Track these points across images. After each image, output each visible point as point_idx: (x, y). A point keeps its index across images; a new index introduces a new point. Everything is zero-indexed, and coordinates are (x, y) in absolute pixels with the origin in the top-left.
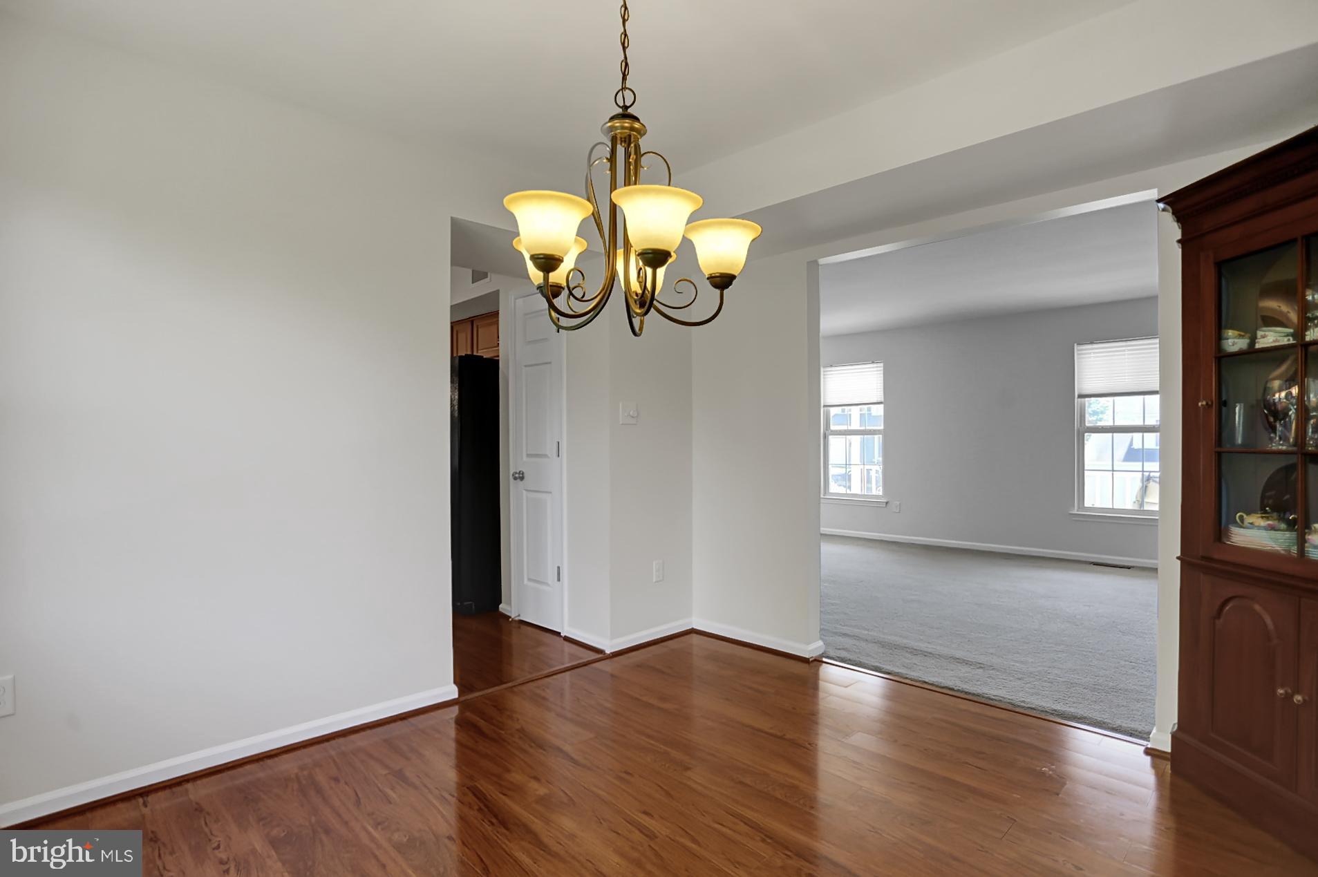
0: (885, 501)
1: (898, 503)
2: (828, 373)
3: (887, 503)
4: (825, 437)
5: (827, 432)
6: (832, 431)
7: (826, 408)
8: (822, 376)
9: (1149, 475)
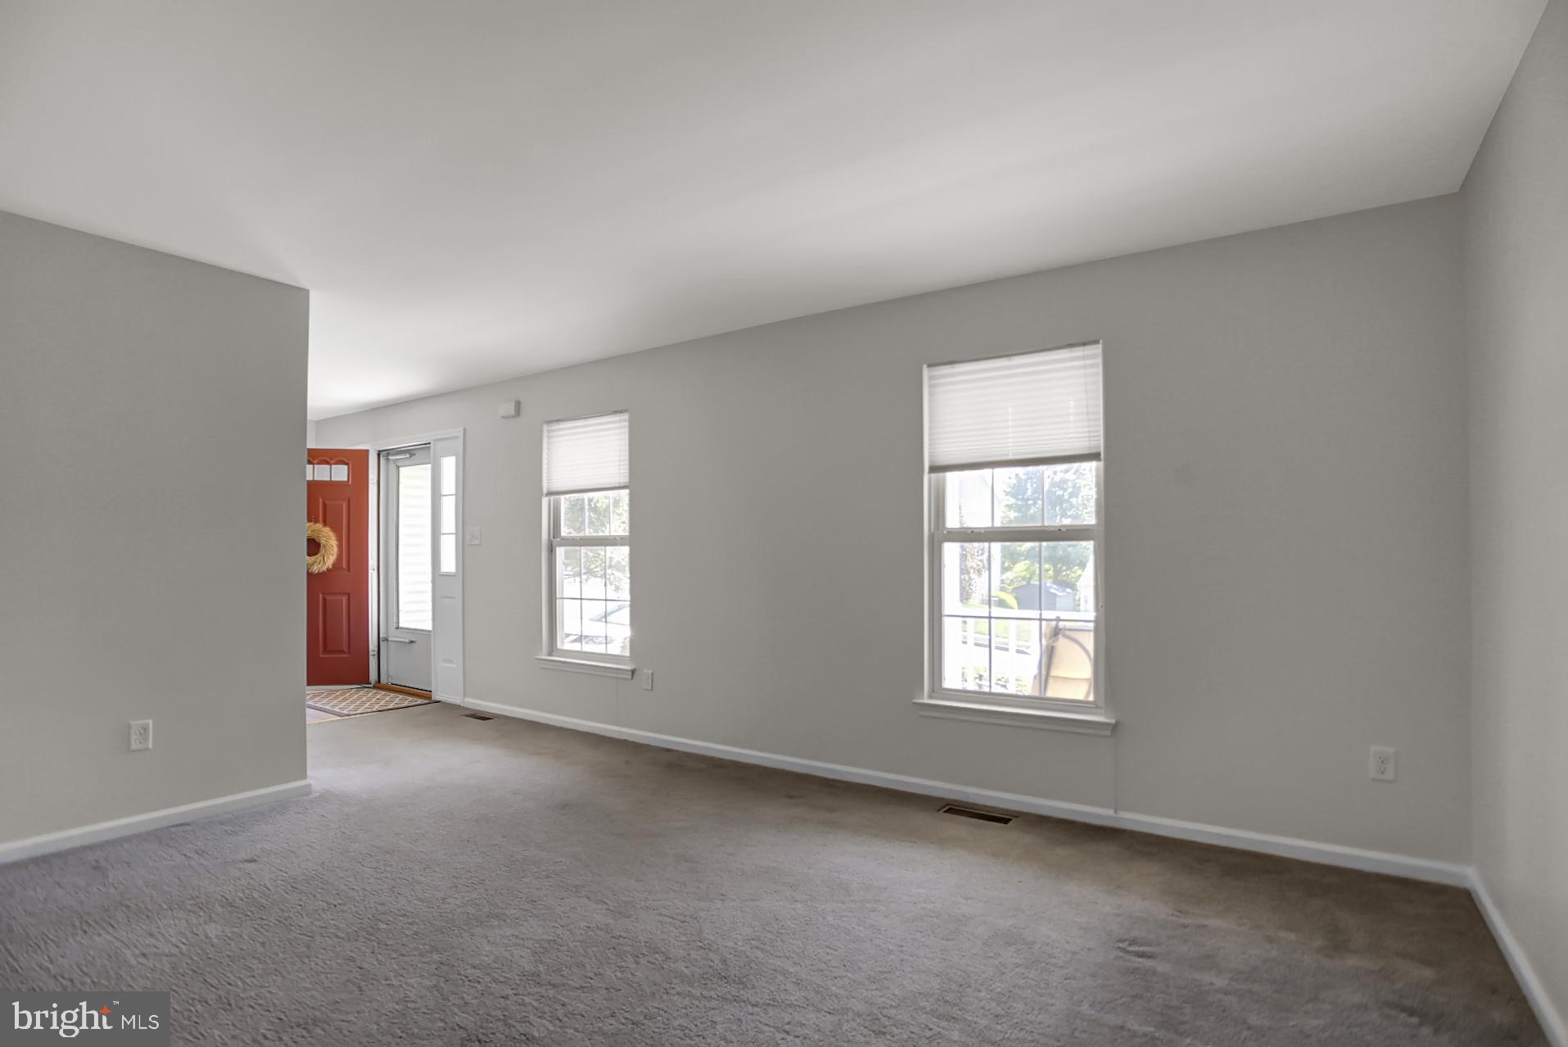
0: (628, 668)
1: (650, 672)
2: (556, 433)
3: (633, 672)
4: (551, 550)
5: (555, 541)
6: (563, 539)
7: (552, 498)
8: (545, 440)
9: (1057, 626)
